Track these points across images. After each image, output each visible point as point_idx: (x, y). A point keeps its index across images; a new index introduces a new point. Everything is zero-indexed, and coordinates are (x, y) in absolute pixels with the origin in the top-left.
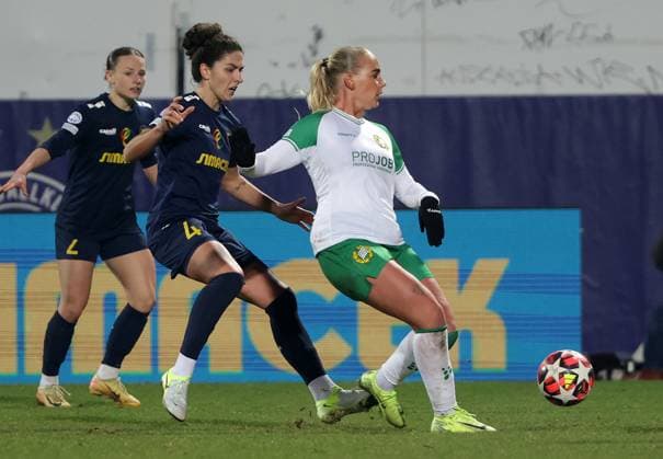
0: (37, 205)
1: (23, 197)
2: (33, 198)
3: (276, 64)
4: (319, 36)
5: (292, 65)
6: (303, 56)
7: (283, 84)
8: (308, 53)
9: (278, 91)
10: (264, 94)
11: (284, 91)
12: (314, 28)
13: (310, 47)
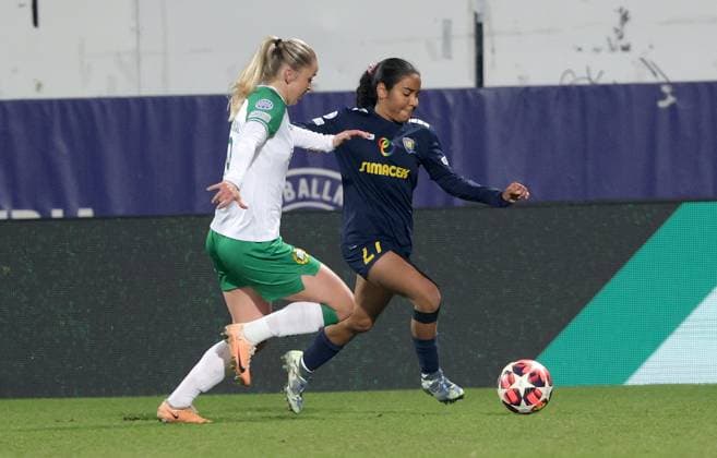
0: (330, 203)
1: (315, 195)
2: (326, 197)
3: (580, 49)
4: (625, 18)
5: (597, 50)
6: (609, 40)
7: (588, 70)
8: (614, 37)
9: (584, 78)
10: (568, 81)
11: (589, 79)
12: (621, 10)
13: (617, 31)
